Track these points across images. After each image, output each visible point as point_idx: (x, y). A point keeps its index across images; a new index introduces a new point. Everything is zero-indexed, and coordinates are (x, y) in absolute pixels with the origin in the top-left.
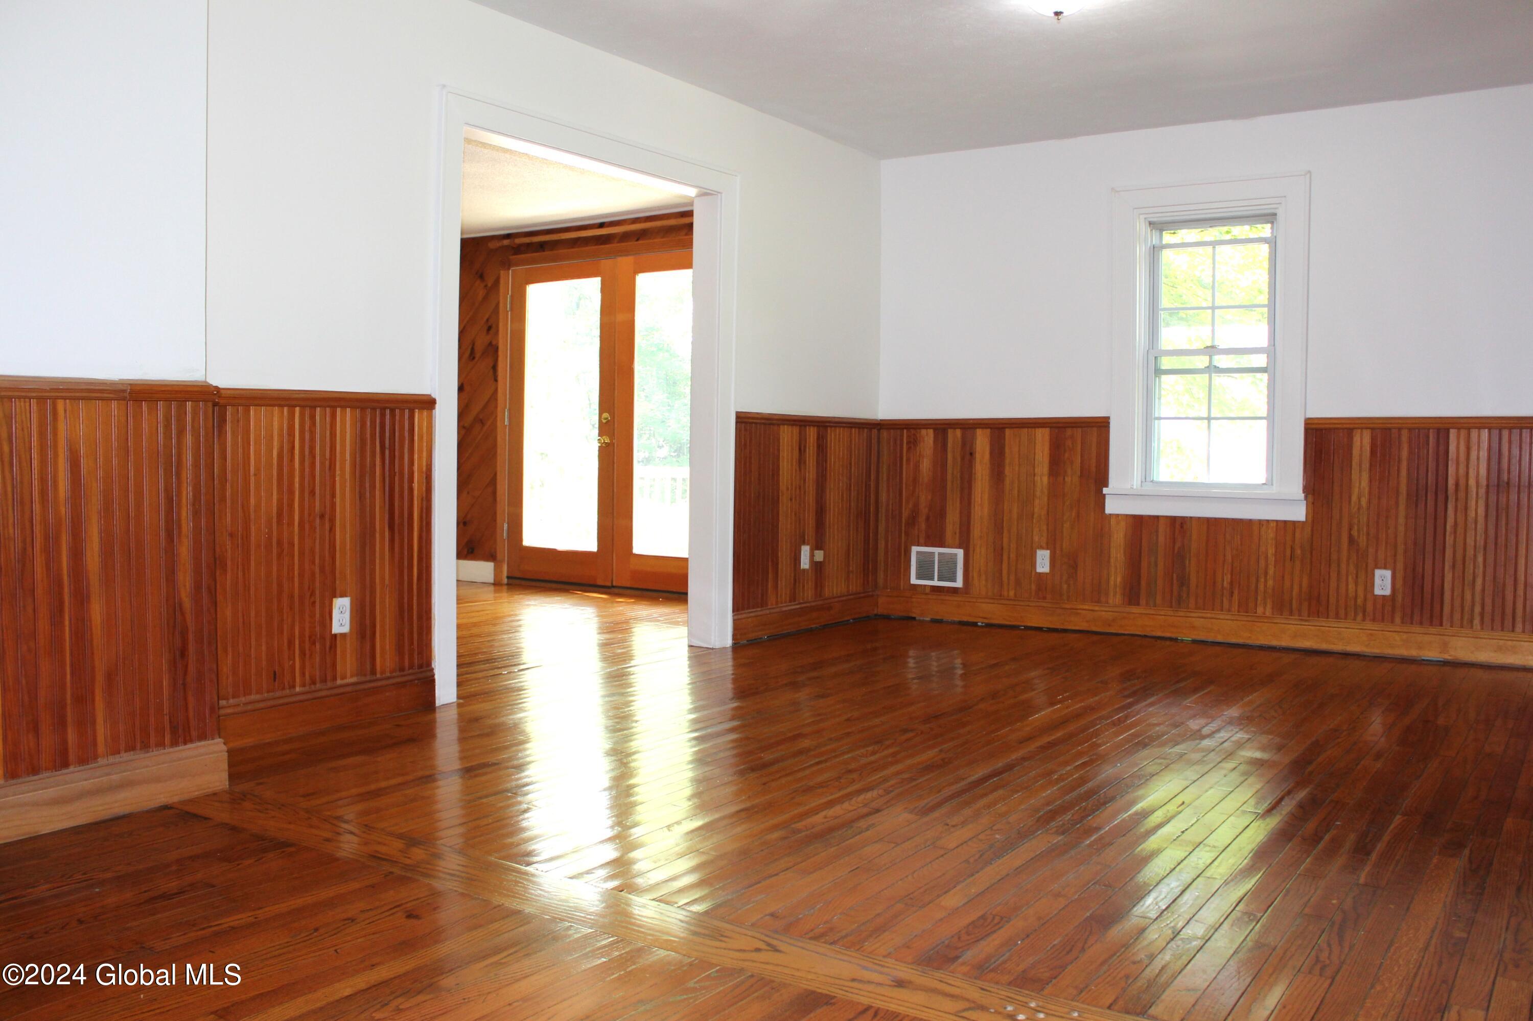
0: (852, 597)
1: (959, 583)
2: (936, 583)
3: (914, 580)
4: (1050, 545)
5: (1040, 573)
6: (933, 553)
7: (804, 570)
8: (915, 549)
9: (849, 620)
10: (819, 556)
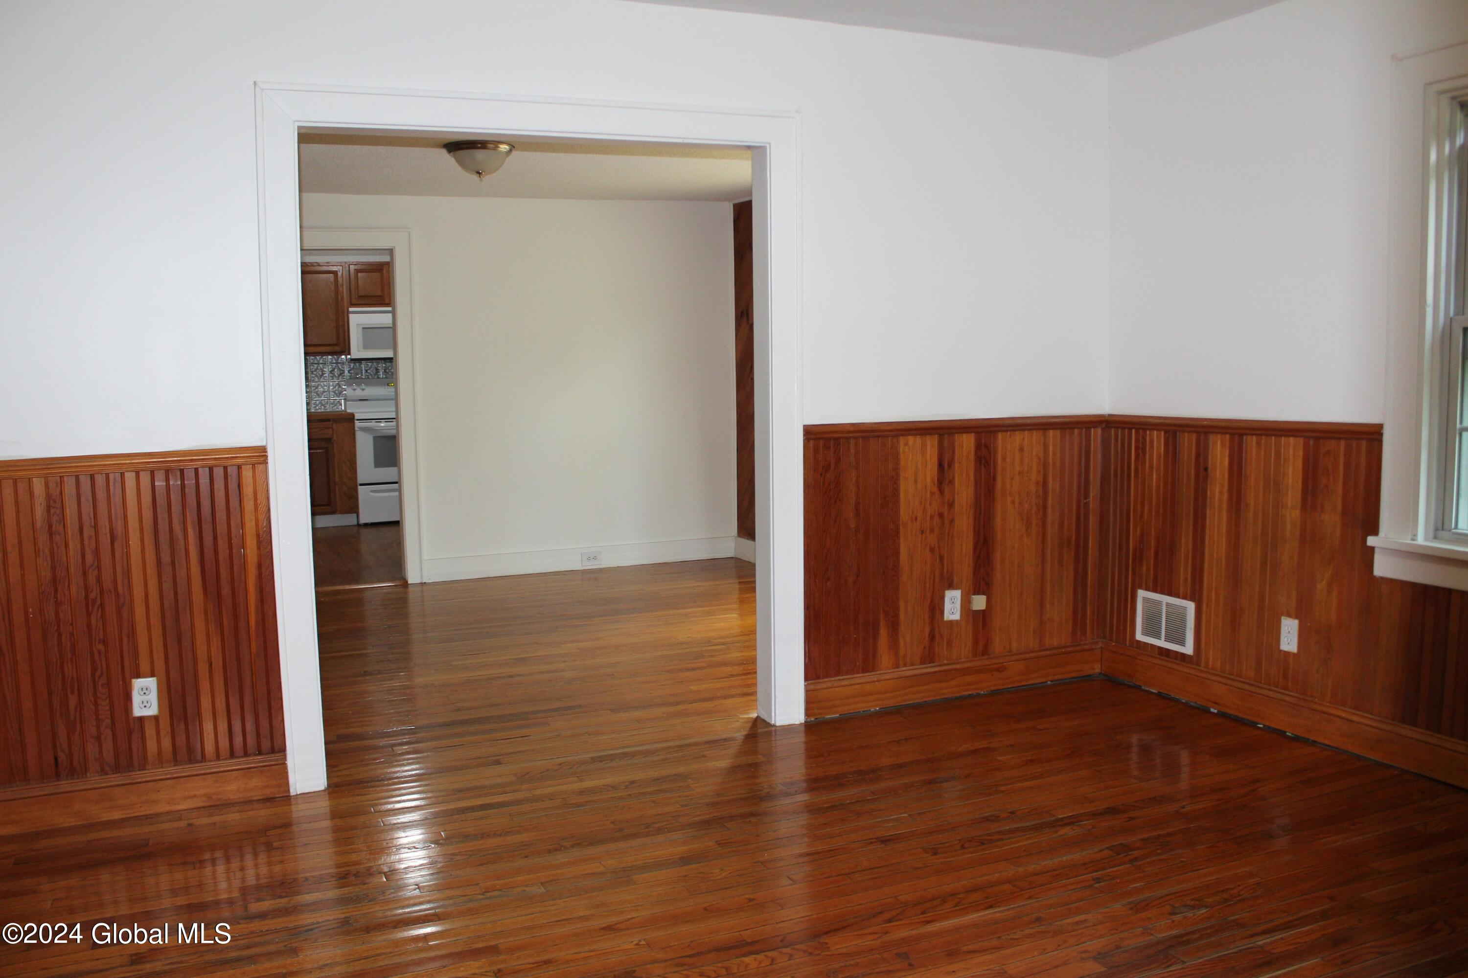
0: (1048, 652)
1: (1188, 649)
2: (1162, 643)
3: (1139, 636)
4: (1300, 613)
5: (1285, 652)
6: (1160, 603)
7: (951, 622)
8: (1142, 594)
9: (1046, 682)
10: (979, 602)
